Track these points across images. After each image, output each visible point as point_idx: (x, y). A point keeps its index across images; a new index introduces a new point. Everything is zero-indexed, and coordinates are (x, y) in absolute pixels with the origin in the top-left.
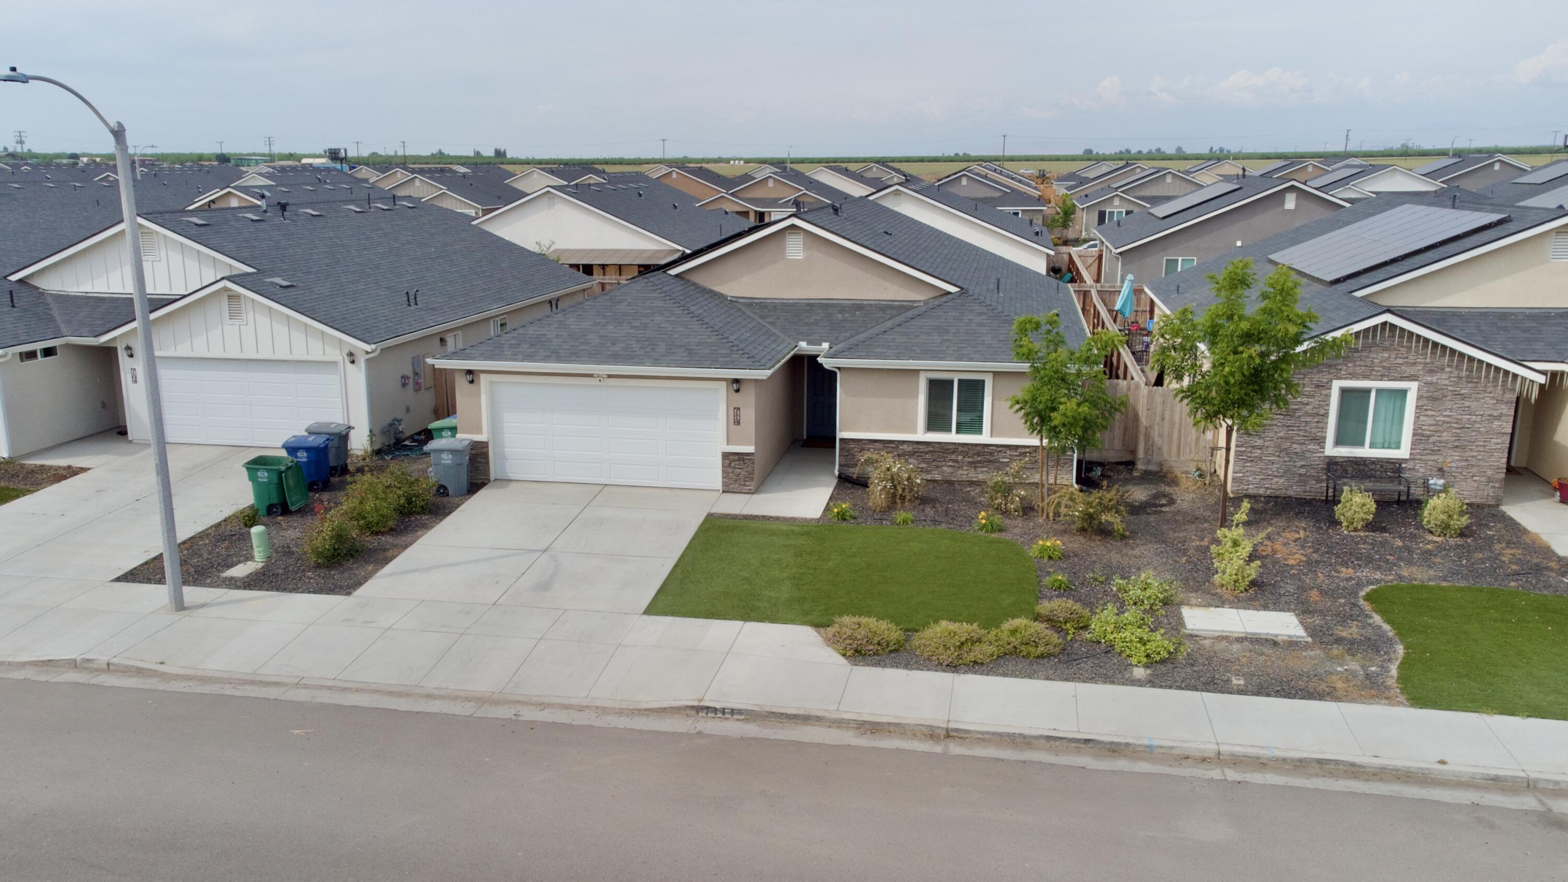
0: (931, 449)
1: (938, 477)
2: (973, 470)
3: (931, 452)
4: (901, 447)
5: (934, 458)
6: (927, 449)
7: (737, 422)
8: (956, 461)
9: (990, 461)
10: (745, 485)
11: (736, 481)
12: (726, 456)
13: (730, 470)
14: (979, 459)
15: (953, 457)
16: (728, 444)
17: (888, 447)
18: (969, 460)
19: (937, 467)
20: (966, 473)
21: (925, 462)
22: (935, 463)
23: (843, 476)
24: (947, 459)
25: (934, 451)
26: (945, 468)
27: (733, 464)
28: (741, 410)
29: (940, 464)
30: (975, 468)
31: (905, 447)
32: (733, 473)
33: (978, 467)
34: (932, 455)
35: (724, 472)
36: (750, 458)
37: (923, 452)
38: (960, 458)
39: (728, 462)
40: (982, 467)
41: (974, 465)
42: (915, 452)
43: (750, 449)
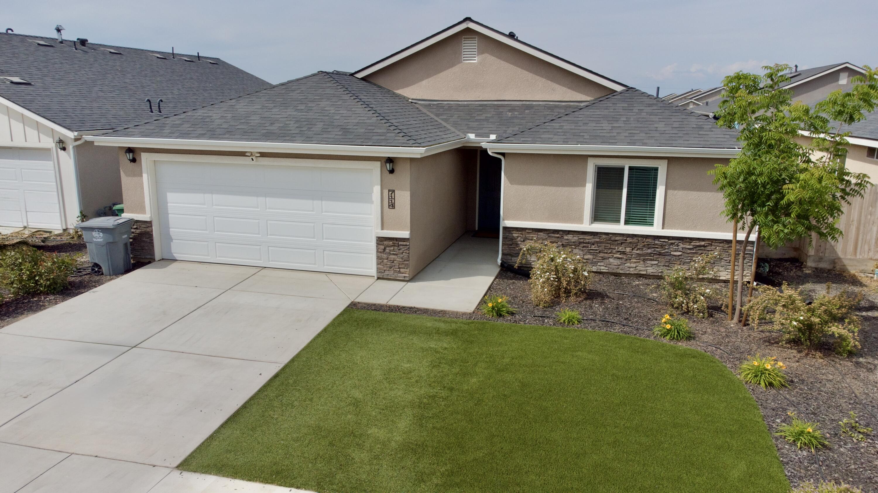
0: (598, 240)
1: (604, 269)
2: (642, 263)
3: (597, 242)
4: (566, 237)
5: (600, 249)
6: (593, 240)
7: (392, 206)
8: (623, 253)
9: (660, 254)
10: (400, 272)
11: (391, 268)
12: (381, 240)
13: (385, 256)
14: (649, 251)
15: (620, 249)
16: (382, 229)
17: (553, 237)
18: (638, 252)
19: (604, 258)
20: (634, 265)
21: (590, 253)
22: (602, 255)
23: (506, 265)
24: (614, 251)
25: (601, 243)
26: (611, 260)
27: (387, 250)
28: (396, 192)
29: (606, 255)
30: (644, 260)
31: (570, 237)
32: (387, 259)
33: (647, 260)
34: (599, 247)
35: (378, 258)
36: (404, 243)
37: (588, 243)
38: (628, 250)
39: (383, 247)
40: (651, 260)
41: (643, 258)
42: (580, 243)
43: (405, 234)
